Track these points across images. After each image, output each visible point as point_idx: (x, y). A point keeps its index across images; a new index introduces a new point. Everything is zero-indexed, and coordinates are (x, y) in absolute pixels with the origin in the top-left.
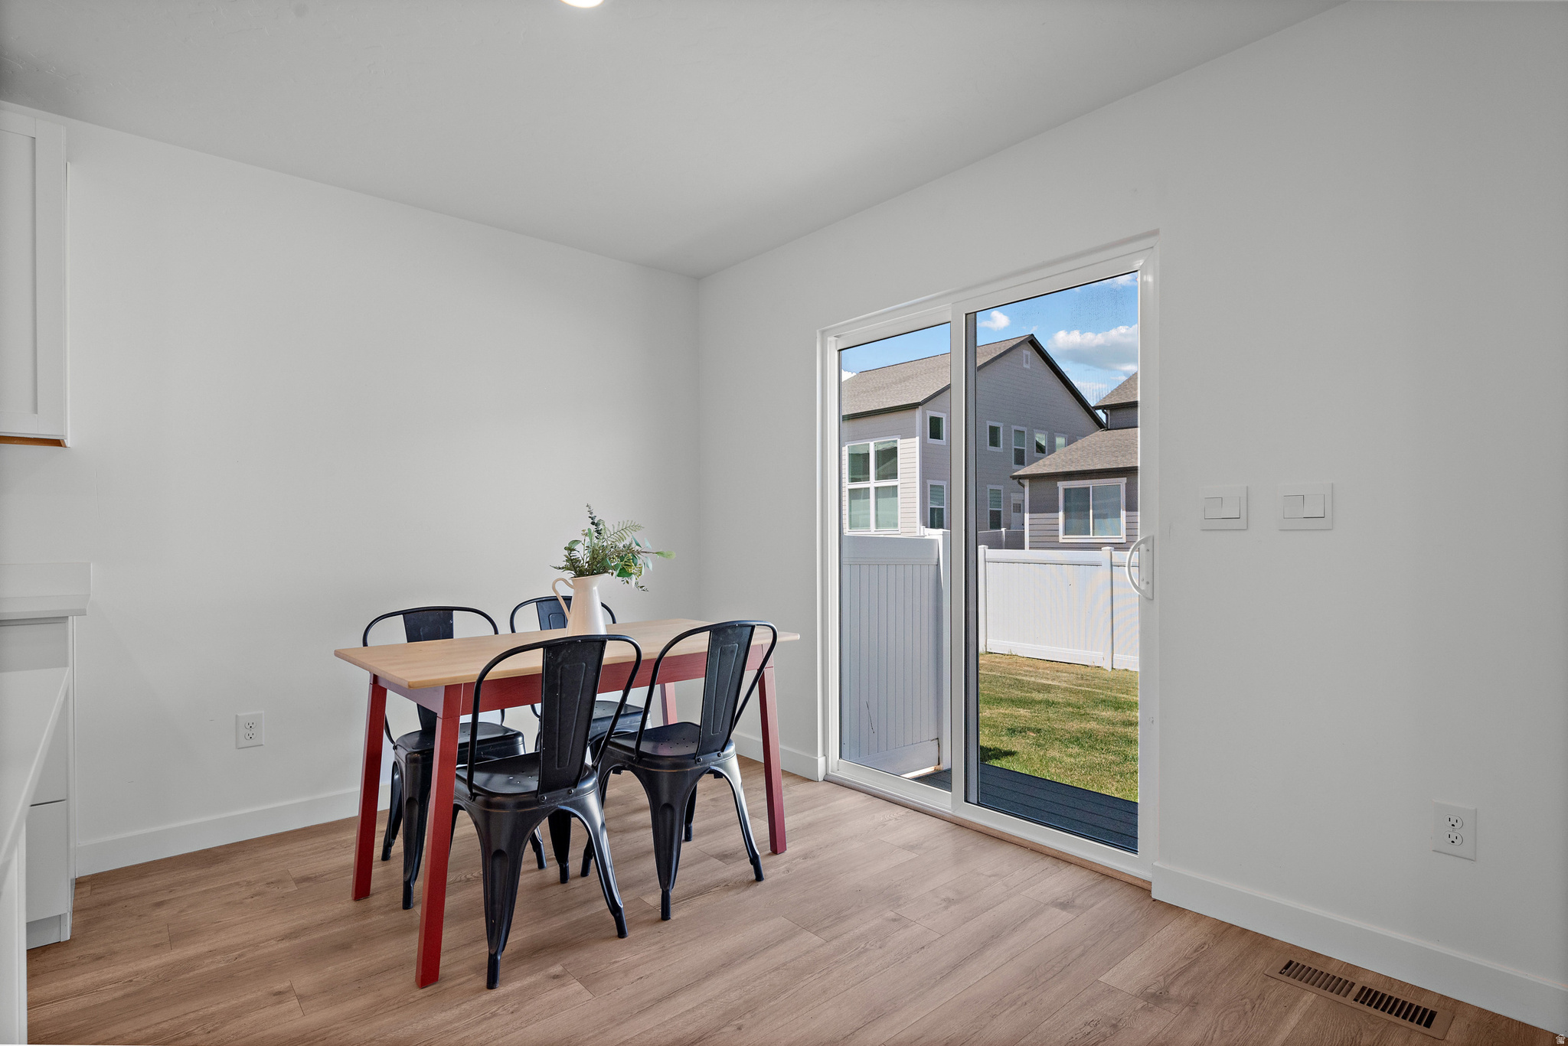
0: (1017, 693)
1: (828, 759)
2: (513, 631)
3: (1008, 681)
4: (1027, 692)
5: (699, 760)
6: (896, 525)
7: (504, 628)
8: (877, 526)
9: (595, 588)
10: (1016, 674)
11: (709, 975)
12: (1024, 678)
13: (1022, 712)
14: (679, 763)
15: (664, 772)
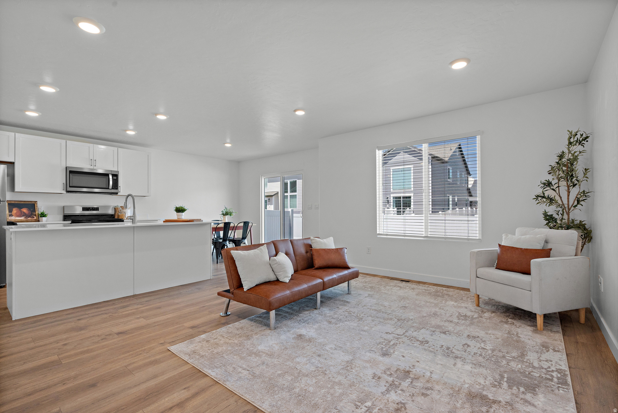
5: (242, 241)
15: (237, 241)
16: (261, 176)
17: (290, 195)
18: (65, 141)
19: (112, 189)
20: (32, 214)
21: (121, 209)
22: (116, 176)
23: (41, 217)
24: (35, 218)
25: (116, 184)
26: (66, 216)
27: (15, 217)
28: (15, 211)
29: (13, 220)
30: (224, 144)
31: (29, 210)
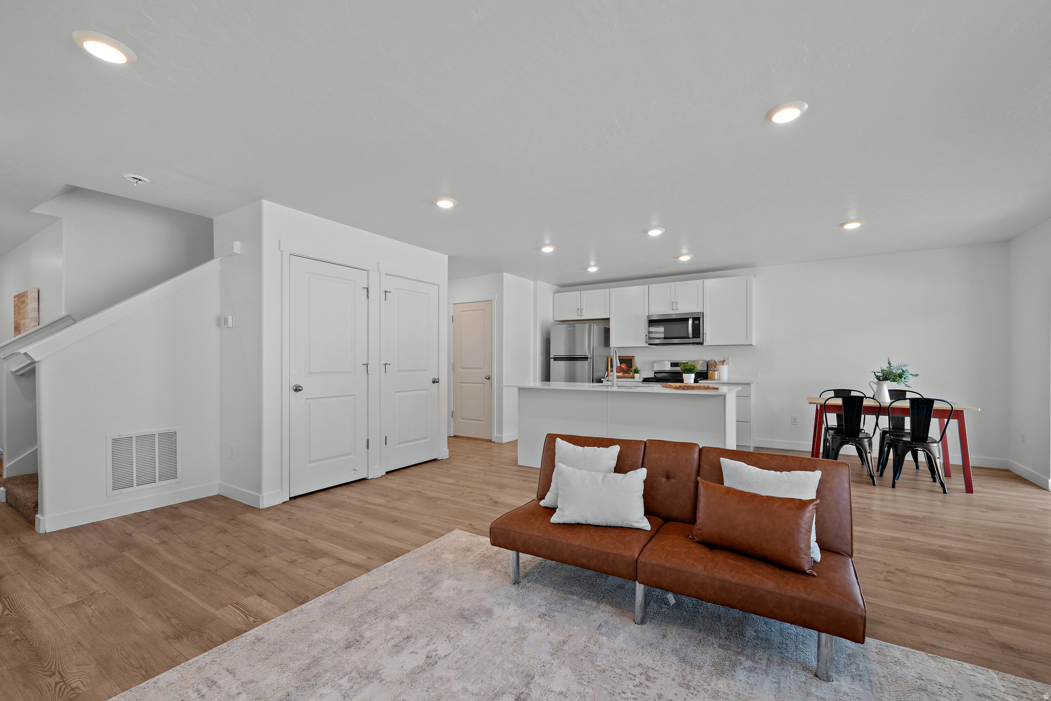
5: (912, 443)
9: (885, 385)
18: (647, 286)
19: (693, 338)
22: (697, 319)
25: (698, 330)
26: (656, 373)
30: (842, 225)
31: (627, 366)
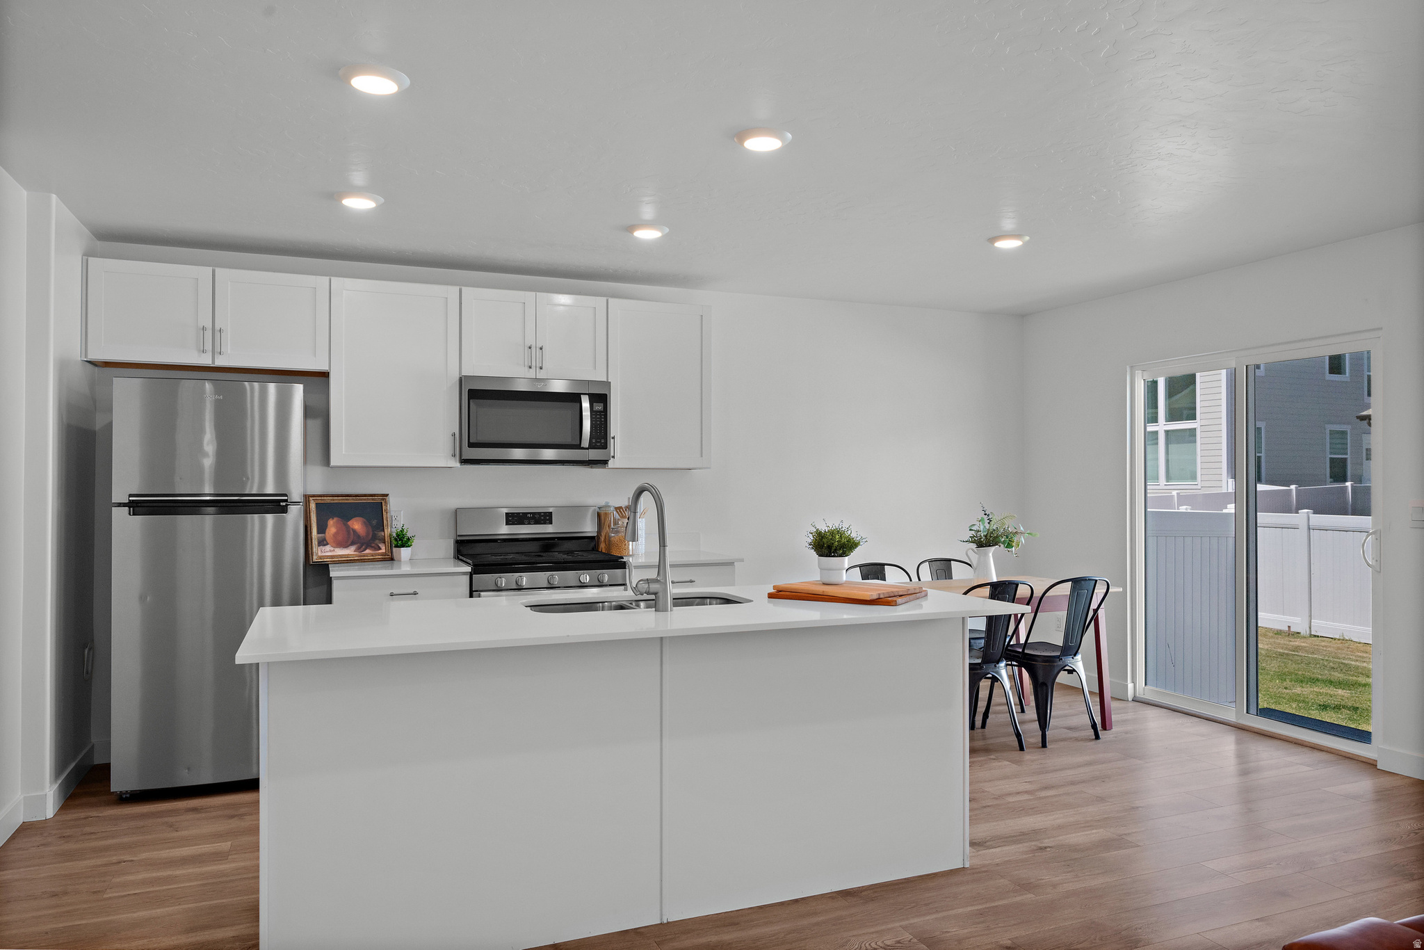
0: (1337, 675)
1: (1136, 685)
2: (919, 580)
3: (1331, 664)
4: (1353, 676)
5: (1061, 659)
6: (1194, 477)
7: (915, 579)
8: (1168, 478)
9: (991, 555)
10: (1344, 658)
11: (1079, 766)
12: (1353, 663)
13: (1340, 692)
14: (1050, 660)
15: (1039, 664)
16: (1132, 367)
17: (1167, 432)
18: (457, 288)
19: (591, 446)
20: (375, 537)
21: (617, 516)
22: (600, 400)
23: (397, 546)
24: (383, 550)
25: (601, 427)
26: (462, 542)
27: (332, 549)
28: (332, 527)
29: (328, 557)
30: (993, 239)
31: (368, 523)
